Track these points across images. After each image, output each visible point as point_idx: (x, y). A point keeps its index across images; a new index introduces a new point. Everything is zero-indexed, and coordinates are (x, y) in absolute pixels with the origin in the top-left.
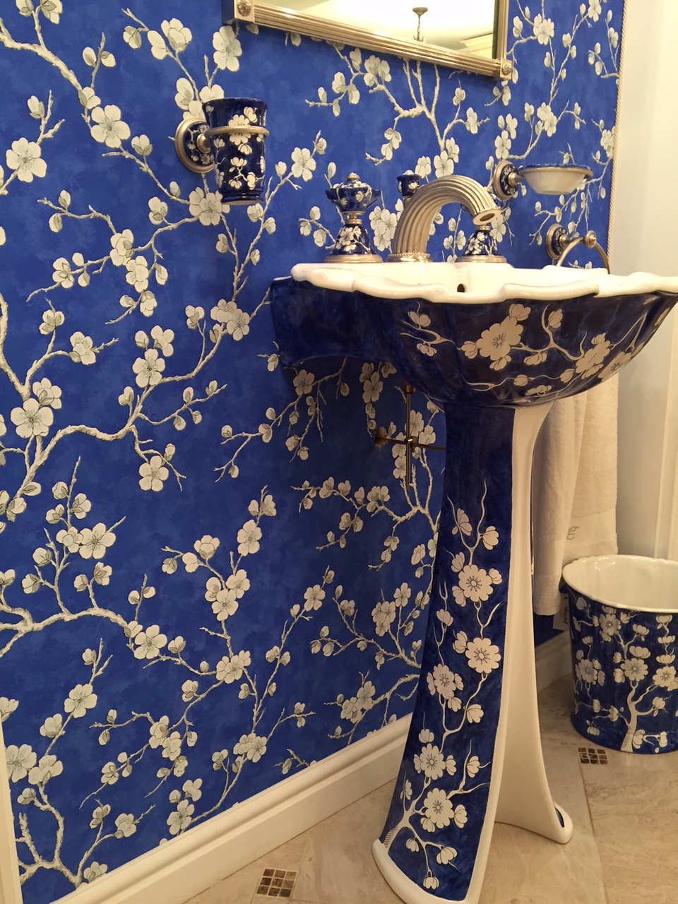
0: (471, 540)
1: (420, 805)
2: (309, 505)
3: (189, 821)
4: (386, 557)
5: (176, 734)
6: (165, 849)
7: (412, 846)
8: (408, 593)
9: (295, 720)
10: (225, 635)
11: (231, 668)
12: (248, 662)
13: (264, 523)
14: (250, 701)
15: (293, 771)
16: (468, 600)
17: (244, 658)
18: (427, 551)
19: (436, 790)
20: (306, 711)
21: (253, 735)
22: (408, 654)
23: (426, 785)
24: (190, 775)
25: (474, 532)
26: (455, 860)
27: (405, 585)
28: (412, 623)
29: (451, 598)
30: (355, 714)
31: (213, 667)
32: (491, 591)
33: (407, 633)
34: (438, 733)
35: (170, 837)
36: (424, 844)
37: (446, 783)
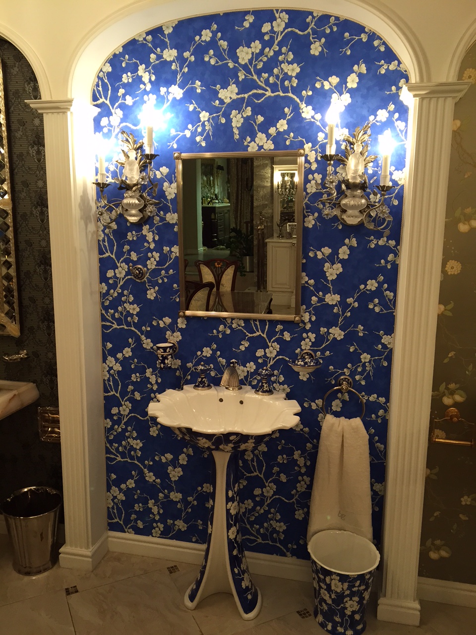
2: (206, 456)
5: (156, 507)
9: (198, 525)
11: (175, 496)
13: (188, 456)
17: (180, 495)
20: (202, 524)
21: (182, 521)
24: (159, 522)
35: (153, 536)
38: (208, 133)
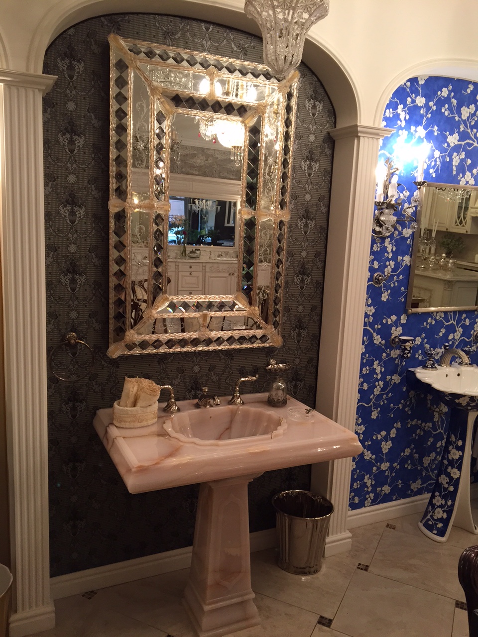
0: (455, 443)
1: (433, 512)
2: (409, 426)
3: (369, 504)
4: (429, 443)
5: (370, 480)
6: (363, 510)
7: (430, 523)
8: (435, 455)
9: (398, 485)
10: (384, 457)
11: (385, 466)
12: (389, 466)
13: (397, 429)
14: (388, 476)
15: (396, 499)
16: (452, 458)
17: (388, 464)
18: (442, 444)
19: (438, 508)
20: (401, 483)
21: (387, 486)
22: (432, 474)
23: (436, 507)
24: (371, 492)
25: (456, 441)
26: (442, 527)
27: (434, 453)
28: (435, 465)
29: (448, 457)
30: (414, 488)
31: (380, 465)
32: (459, 457)
33: (433, 467)
34: (441, 493)
35: (365, 507)
36: (434, 522)
37: (441, 506)
38: (438, 167)
